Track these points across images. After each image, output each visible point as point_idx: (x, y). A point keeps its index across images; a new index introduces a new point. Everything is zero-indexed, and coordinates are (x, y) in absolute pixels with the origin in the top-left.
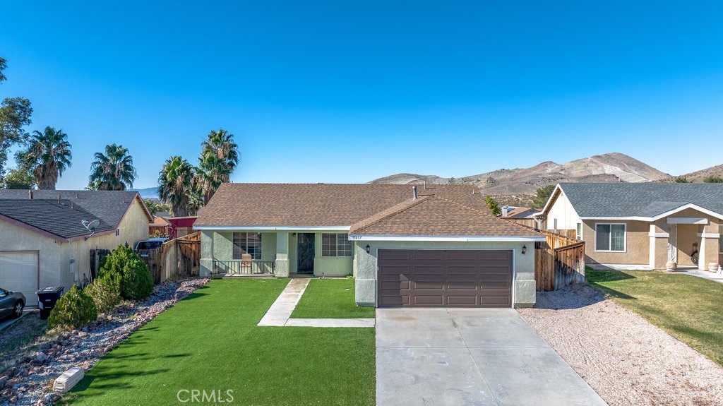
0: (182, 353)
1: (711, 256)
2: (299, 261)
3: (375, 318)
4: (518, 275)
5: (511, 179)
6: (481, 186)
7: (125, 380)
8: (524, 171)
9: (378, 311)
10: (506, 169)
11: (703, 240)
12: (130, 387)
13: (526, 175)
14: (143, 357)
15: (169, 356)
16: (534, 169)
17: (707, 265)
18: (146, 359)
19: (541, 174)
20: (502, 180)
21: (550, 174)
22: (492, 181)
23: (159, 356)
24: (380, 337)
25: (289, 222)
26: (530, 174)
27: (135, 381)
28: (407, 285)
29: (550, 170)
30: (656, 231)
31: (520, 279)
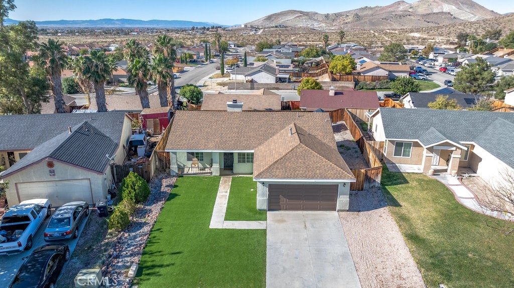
0: (178, 251)
1: (454, 167)
2: (224, 162)
3: (266, 220)
4: (341, 196)
5: (372, 15)
6: (349, 20)
7: (157, 270)
8: (382, 9)
9: (268, 213)
10: (369, 6)
11: (452, 158)
12: (160, 275)
13: (384, 11)
14: (161, 253)
15: (173, 254)
16: (390, 6)
17: (451, 172)
18: (162, 255)
19: (394, 11)
20: (365, 16)
21: (401, 11)
22: (358, 17)
23: (168, 254)
24: (270, 237)
25: (219, 146)
26: (386, 11)
27: (162, 271)
28: (283, 200)
29: (401, 8)
30: (427, 153)
31: (341, 198)
